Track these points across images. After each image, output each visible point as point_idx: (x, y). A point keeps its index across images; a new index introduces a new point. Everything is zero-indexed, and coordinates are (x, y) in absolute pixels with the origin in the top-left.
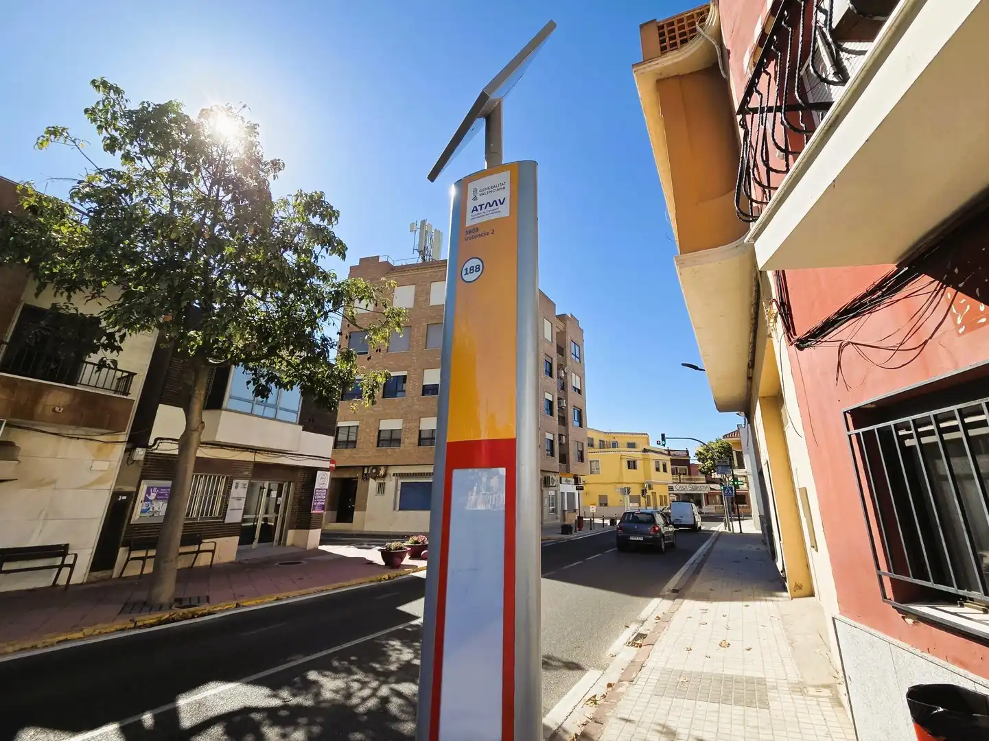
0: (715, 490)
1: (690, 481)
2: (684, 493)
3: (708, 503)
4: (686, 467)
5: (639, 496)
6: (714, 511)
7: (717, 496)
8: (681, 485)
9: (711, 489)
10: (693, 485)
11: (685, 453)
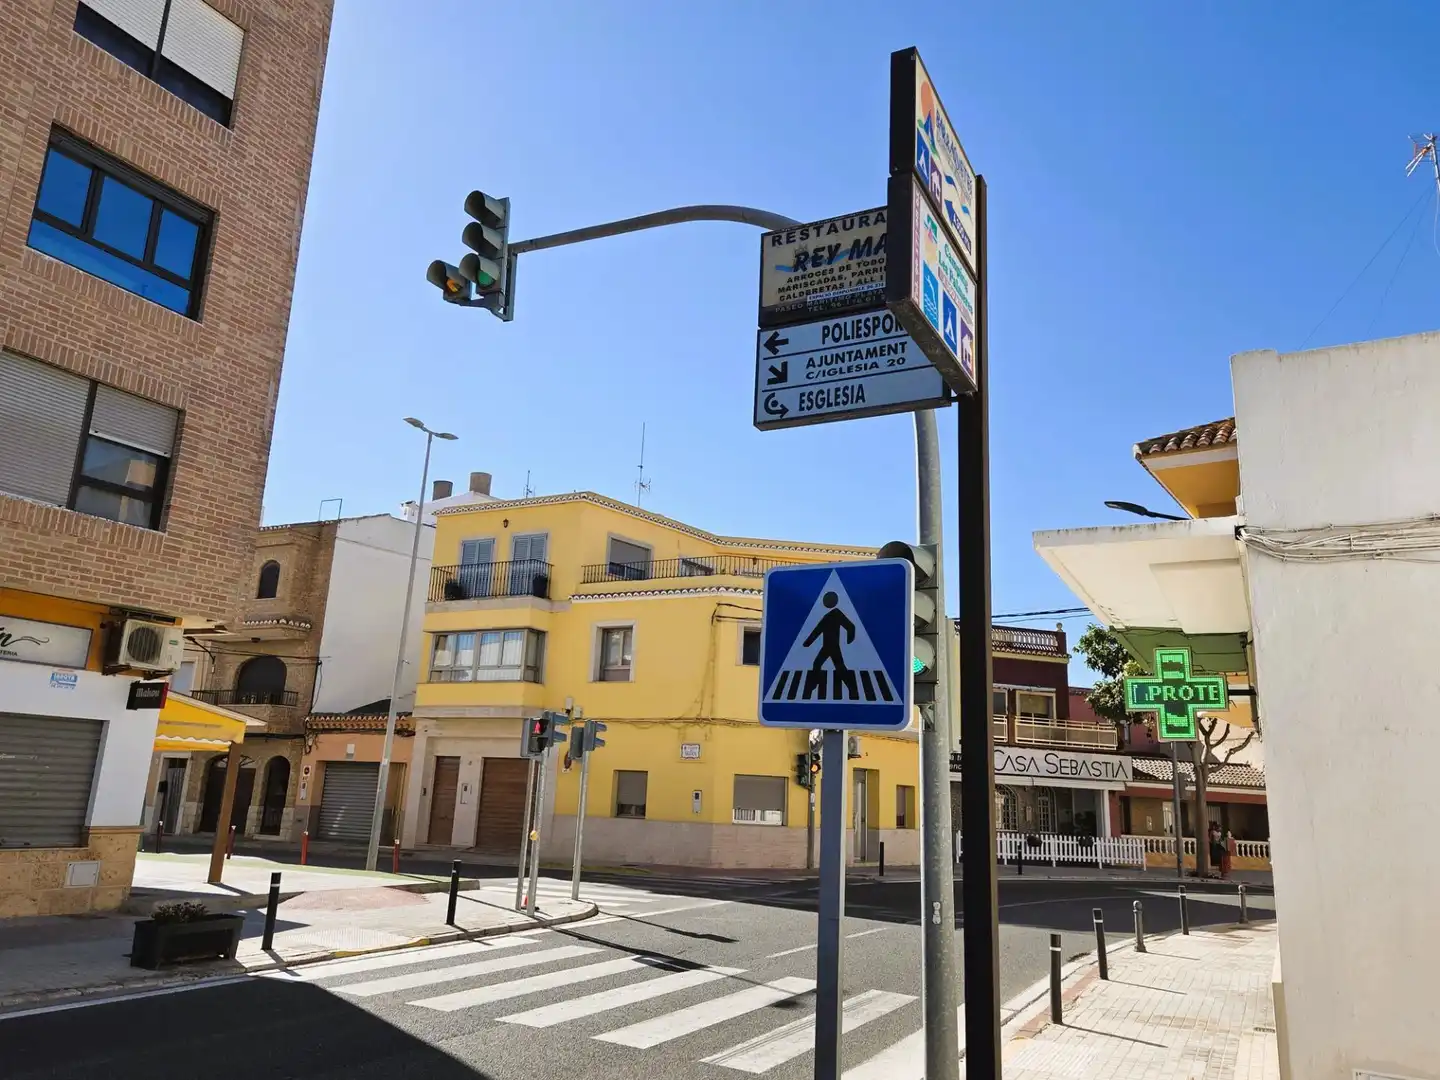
0: (1155, 779)
1: (1056, 742)
2: (1026, 782)
3: (1125, 827)
4: (1050, 692)
5: (782, 781)
6: (1142, 859)
7: (1167, 807)
8: (1014, 752)
9: (1138, 775)
10: (1062, 755)
11: (1053, 642)
